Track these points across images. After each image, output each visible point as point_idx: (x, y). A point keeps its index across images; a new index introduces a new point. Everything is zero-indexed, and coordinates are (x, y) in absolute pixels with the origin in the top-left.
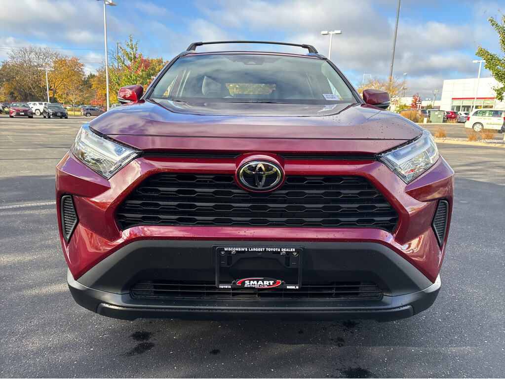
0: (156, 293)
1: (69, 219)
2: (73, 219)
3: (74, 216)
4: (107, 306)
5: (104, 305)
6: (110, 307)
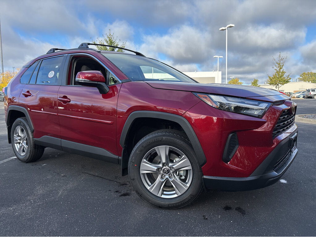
1: (232, 146)
3: (236, 144)
4: (272, 179)
5: (271, 179)
6: (275, 178)
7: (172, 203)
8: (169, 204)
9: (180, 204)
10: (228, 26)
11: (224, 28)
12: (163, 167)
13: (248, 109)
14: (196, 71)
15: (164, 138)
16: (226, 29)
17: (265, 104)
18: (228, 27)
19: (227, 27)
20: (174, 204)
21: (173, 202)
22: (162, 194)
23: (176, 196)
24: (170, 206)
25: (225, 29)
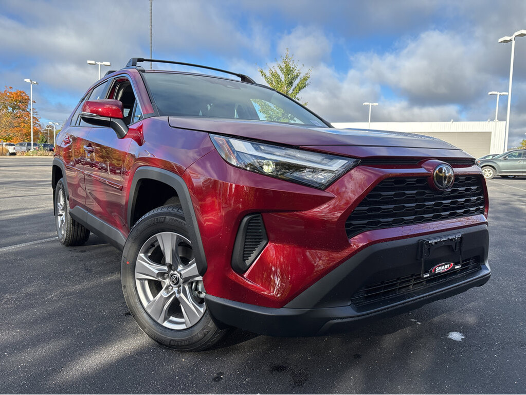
0: (366, 298)
1: (251, 242)
2: (257, 242)
3: (261, 237)
4: (339, 321)
5: (335, 321)
6: (344, 320)
7: (175, 339)
8: (172, 340)
9: (187, 343)
10: (517, 34)
11: (508, 38)
12: (169, 271)
13: (299, 168)
14: (452, 120)
15: (167, 217)
16: (513, 39)
17: (341, 161)
18: (516, 36)
19: (514, 36)
20: (178, 341)
21: (178, 338)
22: (166, 319)
23: (183, 327)
24: (173, 343)
25: (511, 40)
